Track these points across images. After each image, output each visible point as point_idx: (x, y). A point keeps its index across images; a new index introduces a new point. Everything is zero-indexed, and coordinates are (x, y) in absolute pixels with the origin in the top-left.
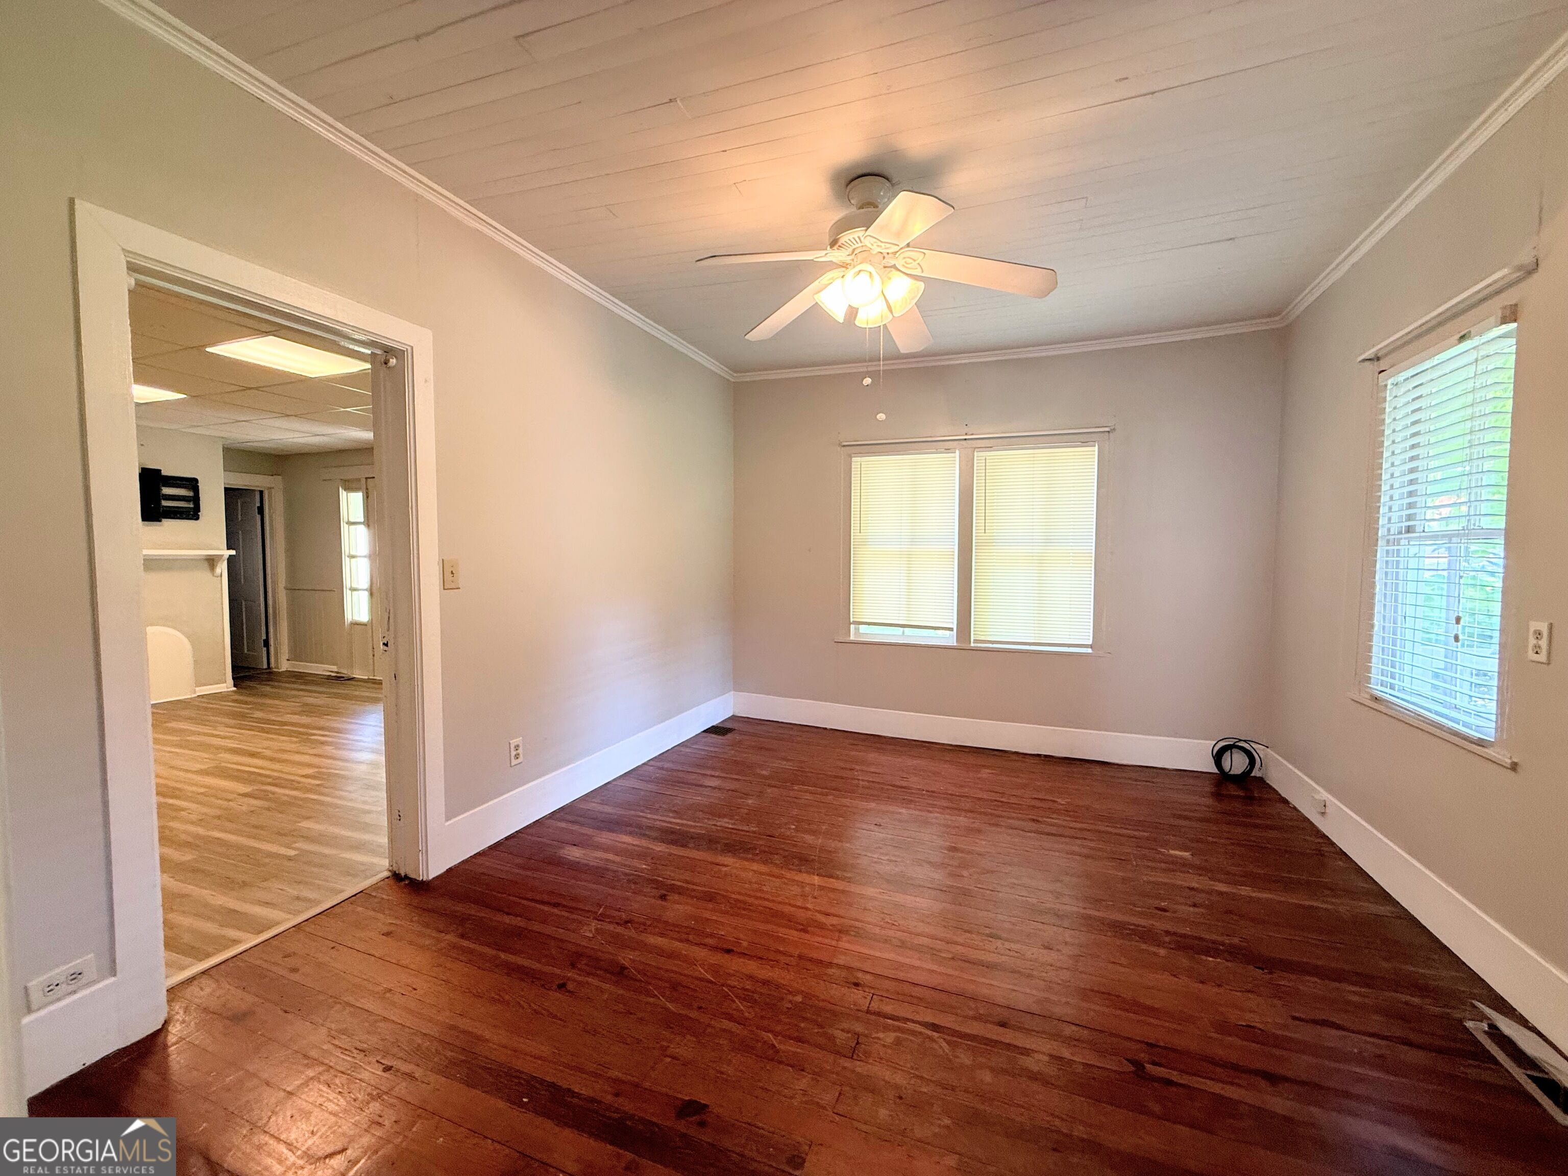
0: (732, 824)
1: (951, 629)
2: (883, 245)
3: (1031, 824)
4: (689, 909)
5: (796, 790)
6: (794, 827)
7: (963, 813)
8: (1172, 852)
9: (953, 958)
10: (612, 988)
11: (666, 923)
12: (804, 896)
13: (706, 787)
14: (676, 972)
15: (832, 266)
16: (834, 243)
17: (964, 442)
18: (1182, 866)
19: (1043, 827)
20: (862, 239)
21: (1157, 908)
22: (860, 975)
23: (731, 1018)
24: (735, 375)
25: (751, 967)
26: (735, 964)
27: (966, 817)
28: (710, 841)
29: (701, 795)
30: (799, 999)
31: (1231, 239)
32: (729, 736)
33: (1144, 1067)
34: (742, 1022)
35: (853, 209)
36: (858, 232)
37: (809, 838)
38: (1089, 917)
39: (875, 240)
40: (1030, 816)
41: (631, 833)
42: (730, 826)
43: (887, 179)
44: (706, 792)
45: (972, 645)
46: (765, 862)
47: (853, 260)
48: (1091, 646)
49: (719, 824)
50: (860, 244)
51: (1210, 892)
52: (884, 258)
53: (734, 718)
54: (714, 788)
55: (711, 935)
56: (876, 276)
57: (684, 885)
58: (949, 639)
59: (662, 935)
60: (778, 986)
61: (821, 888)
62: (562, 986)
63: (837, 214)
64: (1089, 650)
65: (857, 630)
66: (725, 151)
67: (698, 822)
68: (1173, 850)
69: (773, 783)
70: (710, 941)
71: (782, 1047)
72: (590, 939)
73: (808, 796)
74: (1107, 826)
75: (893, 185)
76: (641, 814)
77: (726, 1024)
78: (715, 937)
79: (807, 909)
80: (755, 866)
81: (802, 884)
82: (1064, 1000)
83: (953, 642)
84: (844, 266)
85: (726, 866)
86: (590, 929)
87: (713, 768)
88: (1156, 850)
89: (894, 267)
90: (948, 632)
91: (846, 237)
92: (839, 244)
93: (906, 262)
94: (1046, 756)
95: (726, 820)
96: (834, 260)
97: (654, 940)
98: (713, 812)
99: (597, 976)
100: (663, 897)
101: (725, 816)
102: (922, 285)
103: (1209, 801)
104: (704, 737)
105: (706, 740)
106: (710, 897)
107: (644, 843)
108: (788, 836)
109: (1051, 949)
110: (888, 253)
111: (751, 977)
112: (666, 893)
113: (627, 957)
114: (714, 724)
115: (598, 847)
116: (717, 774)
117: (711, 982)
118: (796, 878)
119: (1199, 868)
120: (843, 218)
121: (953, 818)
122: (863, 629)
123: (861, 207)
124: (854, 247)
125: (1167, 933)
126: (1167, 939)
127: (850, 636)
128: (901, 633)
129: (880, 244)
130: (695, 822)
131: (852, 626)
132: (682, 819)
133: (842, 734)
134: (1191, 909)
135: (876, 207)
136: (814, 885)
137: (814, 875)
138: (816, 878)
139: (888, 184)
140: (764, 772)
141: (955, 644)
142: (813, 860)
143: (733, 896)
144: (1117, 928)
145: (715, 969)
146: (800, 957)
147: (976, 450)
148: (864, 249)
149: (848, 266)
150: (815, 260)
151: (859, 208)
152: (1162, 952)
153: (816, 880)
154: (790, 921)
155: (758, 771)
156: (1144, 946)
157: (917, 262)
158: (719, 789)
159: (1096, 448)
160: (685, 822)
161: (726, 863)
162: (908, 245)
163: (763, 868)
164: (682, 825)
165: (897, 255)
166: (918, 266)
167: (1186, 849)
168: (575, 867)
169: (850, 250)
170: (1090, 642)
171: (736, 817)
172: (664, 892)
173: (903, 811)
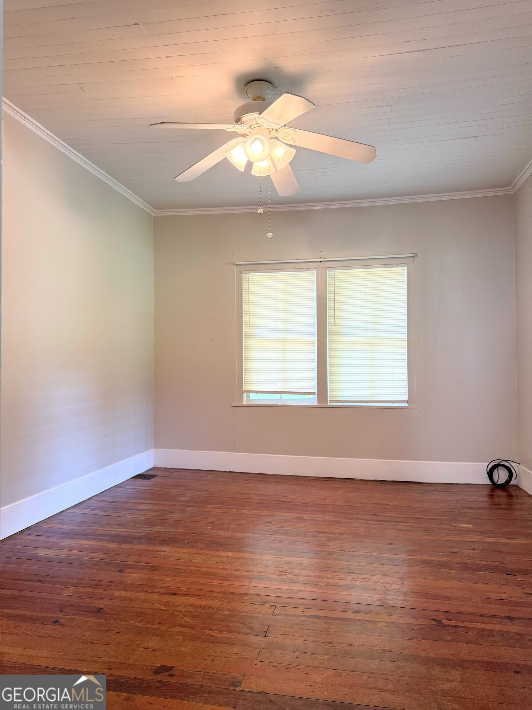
0: (164, 529)
1: (313, 394)
2: (270, 123)
3: (373, 517)
4: (141, 575)
5: (208, 508)
6: (210, 528)
7: (327, 514)
8: (461, 525)
9: (325, 585)
10: (94, 620)
11: (126, 584)
12: (222, 563)
13: (140, 510)
14: (138, 608)
15: (235, 135)
16: (238, 120)
17: (319, 263)
18: (469, 531)
19: (380, 518)
20: (257, 119)
21: (451, 552)
22: (266, 598)
23: (182, 626)
24: (155, 210)
25: (192, 600)
26: (180, 600)
27: (329, 515)
28: (150, 539)
29: (138, 514)
30: (227, 612)
31: (476, 137)
32: (153, 480)
33: (442, 622)
34: (190, 627)
35: (249, 101)
36: (255, 115)
37: (222, 533)
38: (411, 560)
39: (266, 121)
40: (372, 513)
41: (87, 539)
42: (163, 530)
43: (271, 83)
44: (142, 512)
45: (329, 404)
46: (192, 548)
47: (250, 132)
48: (407, 402)
49: (154, 530)
50: (255, 122)
51: (483, 542)
52: (270, 132)
53: (154, 469)
54: (147, 510)
55: (161, 587)
56: (266, 144)
57: (135, 564)
58: (312, 400)
59: (124, 590)
60: (211, 608)
61: (233, 558)
62: (56, 622)
63: (240, 103)
64: (406, 405)
65: (248, 397)
66: (168, 57)
67: (138, 530)
68: (461, 524)
69: (191, 504)
70: (161, 590)
71: (219, 636)
72: (71, 597)
73: (218, 510)
74: (421, 515)
75: (274, 87)
76: (93, 528)
77: (179, 629)
78: (164, 588)
79: (226, 569)
80: (186, 550)
81: (220, 557)
82: (396, 598)
83: (315, 403)
84: (244, 135)
85: (164, 551)
86: (69, 592)
87: (144, 499)
88: (452, 525)
89: (276, 138)
90: (311, 396)
91: (246, 117)
92: (242, 121)
93: (284, 136)
94: (381, 481)
95: (160, 527)
96: (237, 131)
97: (118, 593)
98: (149, 523)
99: (81, 614)
100: (121, 571)
101: (158, 525)
102: (294, 151)
103: (486, 499)
104: (133, 481)
105: (135, 483)
106: (155, 568)
107: (99, 543)
108: (207, 533)
109: (387, 576)
110: (272, 129)
111: (191, 605)
112: (122, 569)
113: (101, 604)
114: (140, 473)
115: (63, 548)
116: (148, 502)
117: (164, 610)
118: (216, 554)
119: (477, 532)
120: (243, 106)
121: (321, 516)
122: (252, 396)
123: (255, 100)
124: (252, 124)
125: (457, 563)
126: (457, 566)
127: (243, 402)
128: (279, 398)
129: (268, 123)
130: (136, 529)
131: (244, 395)
132: (125, 529)
133: (238, 474)
134: (472, 551)
135: (264, 99)
136: (230, 557)
137: (229, 551)
138: (230, 553)
139: (271, 86)
140: (184, 499)
141: (317, 404)
142: (227, 544)
143: (172, 567)
144: (427, 563)
145: (167, 604)
146: (225, 593)
147: (328, 269)
148: (258, 125)
149: (246, 136)
150: (226, 130)
151: (254, 100)
152: (453, 572)
153: (230, 554)
154: (215, 576)
155: (179, 498)
156: (443, 570)
157: (292, 136)
158: (151, 510)
159: (406, 267)
160: (127, 530)
161: (164, 550)
162: (285, 125)
163: (191, 551)
164: (126, 532)
165: (278, 131)
166: (291, 139)
167: (469, 523)
168: (47, 560)
169: (248, 125)
170: (406, 399)
171: (167, 525)
172: (121, 569)
173: (287, 515)
